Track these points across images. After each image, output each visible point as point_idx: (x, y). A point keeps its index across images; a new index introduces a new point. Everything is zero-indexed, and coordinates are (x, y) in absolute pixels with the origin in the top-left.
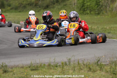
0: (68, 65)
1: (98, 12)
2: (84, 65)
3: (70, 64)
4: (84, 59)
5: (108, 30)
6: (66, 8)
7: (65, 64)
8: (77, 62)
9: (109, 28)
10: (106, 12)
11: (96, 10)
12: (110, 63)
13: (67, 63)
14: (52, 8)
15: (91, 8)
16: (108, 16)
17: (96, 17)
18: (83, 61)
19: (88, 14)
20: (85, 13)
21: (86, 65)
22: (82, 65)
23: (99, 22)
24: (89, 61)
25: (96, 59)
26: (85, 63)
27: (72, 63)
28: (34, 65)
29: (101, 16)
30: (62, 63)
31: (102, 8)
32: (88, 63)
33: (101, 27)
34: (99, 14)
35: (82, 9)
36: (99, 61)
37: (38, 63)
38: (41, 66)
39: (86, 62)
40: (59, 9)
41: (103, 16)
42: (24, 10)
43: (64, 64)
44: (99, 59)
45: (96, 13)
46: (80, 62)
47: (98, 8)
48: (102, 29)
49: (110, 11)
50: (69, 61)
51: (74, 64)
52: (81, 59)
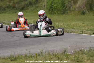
0: (41, 56)
1: (63, 12)
2: (54, 55)
3: (42, 54)
4: (54, 50)
5: (72, 26)
6: (37, 10)
8: (48, 53)
9: (73, 24)
10: (70, 12)
11: (62, 11)
12: (74, 53)
13: (40, 54)
14: (27, 9)
15: (58, 9)
16: (72, 14)
17: (62, 16)
18: (52, 52)
19: (55, 13)
20: (53, 13)
21: (55, 55)
22: (52, 55)
23: (65, 20)
24: (57, 51)
25: (63, 50)
27: (44, 54)
28: (13, 56)
29: (66, 15)
30: (36, 54)
31: (66, 9)
32: (57, 53)
33: (66, 24)
34: (64, 13)
35: (50, 10)
36: (65, 51)
37: (16, 54)
38: (19, 57)
39: (55, 53)
40: (32, 10)
41: (68, 15)
42: (4, 12)
43: (37, 55)
44: (65, 50)
45: (62, 13)
46: (50, 53)
47: (63, 8)
48: (67, 25)
49: (73, 11)
50: (42, 52)
51: (46, 54)
52: (51, 50)
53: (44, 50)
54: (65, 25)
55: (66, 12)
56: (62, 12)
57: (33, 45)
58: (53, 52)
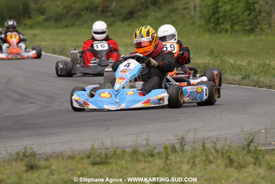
1: (250, 27)
2: (217, 151)
3: (183, 149)
4: (217, 138)
5: (274, 68)
6: (174, 18)
7: (172, 151)
8: (201, 144)
10: (270, 27)
11: (247, 23)
13: (176, 147)
14: (142, 17)
15: (233, 17)
17: (245, 39)
18: (214, 142)
19: (226, 30)
20: (219, 30)
21: (222, 153)
22: (213, 151)
23: (253, 50)
24: (228, 142)
25: (245, 138)
26: (219, 147)
27: (188, 148)
28: (99, 151)
29: (257, 35)
30: (166, 148)
31: (259, 18)
32: (226, 147)
33: (258, 62)
34: (252, 31)
35: (212, 20)
36: (252, 141)
37: (107, 147)
38: (115, 153)
39: (221, 145)
40: (157, 18)
41: (263, 37)
42: (77, 23)
43: (170, 149)
44: (251, 138)
45: (245, 30)
46: (206, 145)
47: (251, 16)
48: (260, 66)
50: (182, 141)
51: (194, 149)
52: (210, 137)
53: (190, 137)
54: (254, 66)
55: (257, 27)
56: (245, 26)
57: (157, 120)
58: (216, 143)
